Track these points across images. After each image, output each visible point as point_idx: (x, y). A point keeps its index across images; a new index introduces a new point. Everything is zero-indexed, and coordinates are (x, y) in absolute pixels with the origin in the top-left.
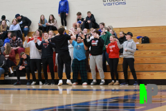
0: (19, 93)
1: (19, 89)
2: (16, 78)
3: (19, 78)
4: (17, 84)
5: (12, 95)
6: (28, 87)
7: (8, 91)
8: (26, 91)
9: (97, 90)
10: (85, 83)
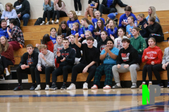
0: (21, 101)
1: (21, 96)
2: (16, 81)
3: (20, 81)
4: (19, 89)
5: (9, 104)
6: (32, 92)
7: (4, 99)
8: (31, 98)
9: (121, 95)
10: (107, 86)
